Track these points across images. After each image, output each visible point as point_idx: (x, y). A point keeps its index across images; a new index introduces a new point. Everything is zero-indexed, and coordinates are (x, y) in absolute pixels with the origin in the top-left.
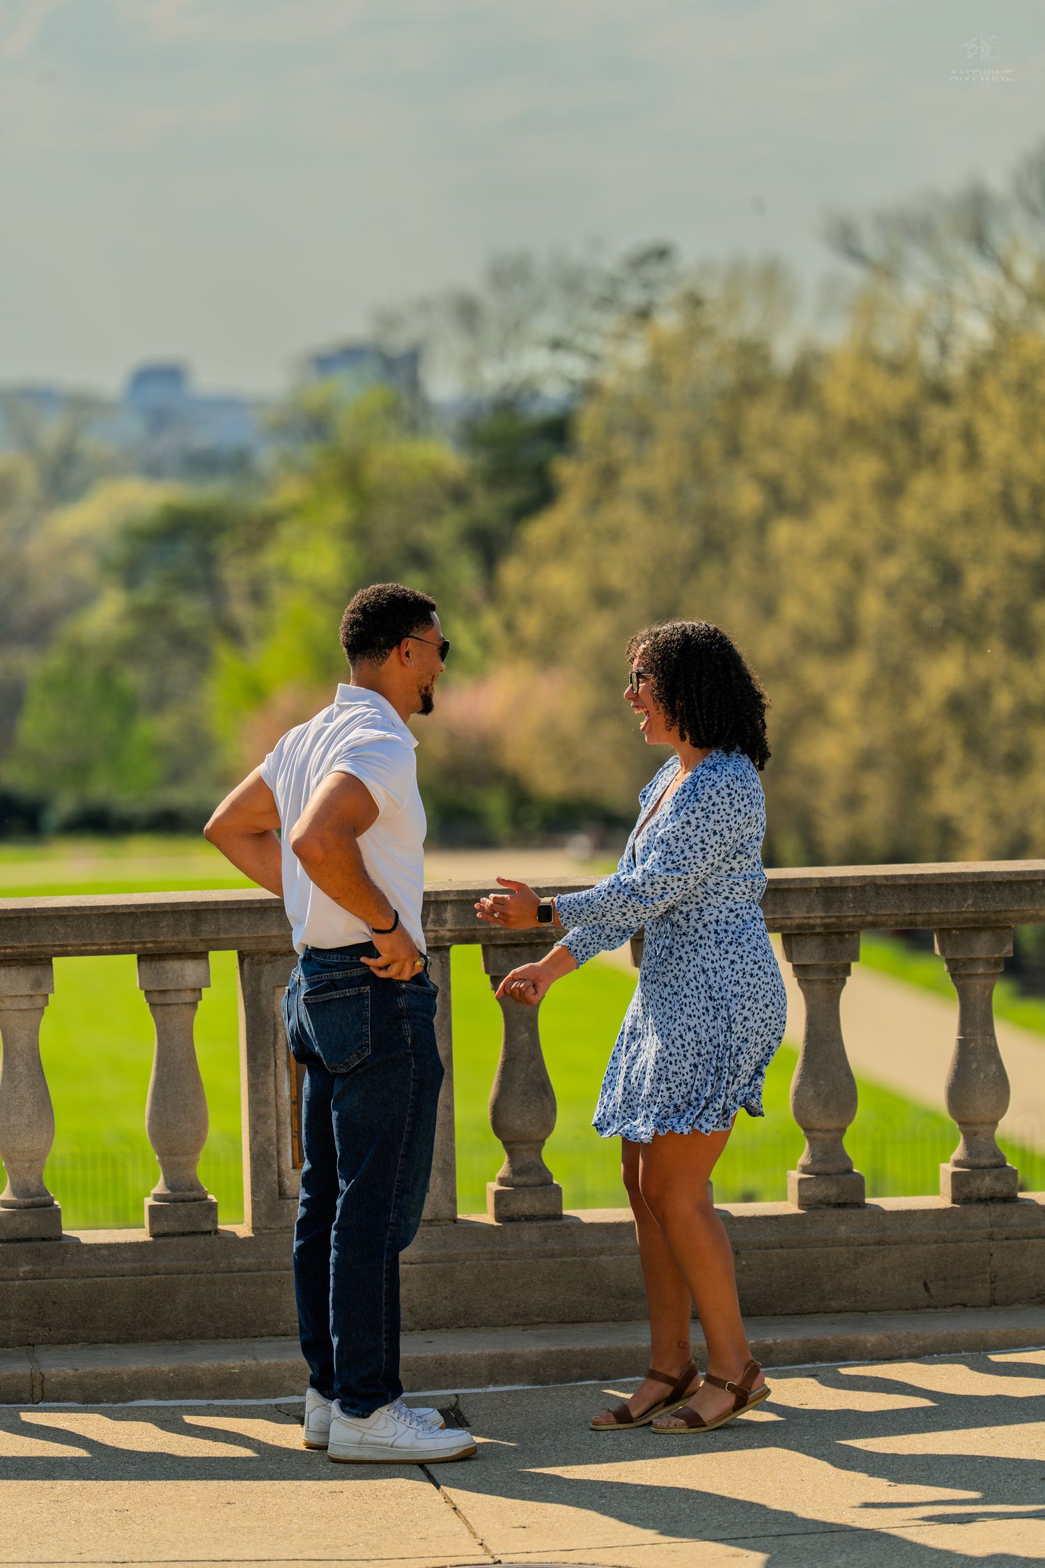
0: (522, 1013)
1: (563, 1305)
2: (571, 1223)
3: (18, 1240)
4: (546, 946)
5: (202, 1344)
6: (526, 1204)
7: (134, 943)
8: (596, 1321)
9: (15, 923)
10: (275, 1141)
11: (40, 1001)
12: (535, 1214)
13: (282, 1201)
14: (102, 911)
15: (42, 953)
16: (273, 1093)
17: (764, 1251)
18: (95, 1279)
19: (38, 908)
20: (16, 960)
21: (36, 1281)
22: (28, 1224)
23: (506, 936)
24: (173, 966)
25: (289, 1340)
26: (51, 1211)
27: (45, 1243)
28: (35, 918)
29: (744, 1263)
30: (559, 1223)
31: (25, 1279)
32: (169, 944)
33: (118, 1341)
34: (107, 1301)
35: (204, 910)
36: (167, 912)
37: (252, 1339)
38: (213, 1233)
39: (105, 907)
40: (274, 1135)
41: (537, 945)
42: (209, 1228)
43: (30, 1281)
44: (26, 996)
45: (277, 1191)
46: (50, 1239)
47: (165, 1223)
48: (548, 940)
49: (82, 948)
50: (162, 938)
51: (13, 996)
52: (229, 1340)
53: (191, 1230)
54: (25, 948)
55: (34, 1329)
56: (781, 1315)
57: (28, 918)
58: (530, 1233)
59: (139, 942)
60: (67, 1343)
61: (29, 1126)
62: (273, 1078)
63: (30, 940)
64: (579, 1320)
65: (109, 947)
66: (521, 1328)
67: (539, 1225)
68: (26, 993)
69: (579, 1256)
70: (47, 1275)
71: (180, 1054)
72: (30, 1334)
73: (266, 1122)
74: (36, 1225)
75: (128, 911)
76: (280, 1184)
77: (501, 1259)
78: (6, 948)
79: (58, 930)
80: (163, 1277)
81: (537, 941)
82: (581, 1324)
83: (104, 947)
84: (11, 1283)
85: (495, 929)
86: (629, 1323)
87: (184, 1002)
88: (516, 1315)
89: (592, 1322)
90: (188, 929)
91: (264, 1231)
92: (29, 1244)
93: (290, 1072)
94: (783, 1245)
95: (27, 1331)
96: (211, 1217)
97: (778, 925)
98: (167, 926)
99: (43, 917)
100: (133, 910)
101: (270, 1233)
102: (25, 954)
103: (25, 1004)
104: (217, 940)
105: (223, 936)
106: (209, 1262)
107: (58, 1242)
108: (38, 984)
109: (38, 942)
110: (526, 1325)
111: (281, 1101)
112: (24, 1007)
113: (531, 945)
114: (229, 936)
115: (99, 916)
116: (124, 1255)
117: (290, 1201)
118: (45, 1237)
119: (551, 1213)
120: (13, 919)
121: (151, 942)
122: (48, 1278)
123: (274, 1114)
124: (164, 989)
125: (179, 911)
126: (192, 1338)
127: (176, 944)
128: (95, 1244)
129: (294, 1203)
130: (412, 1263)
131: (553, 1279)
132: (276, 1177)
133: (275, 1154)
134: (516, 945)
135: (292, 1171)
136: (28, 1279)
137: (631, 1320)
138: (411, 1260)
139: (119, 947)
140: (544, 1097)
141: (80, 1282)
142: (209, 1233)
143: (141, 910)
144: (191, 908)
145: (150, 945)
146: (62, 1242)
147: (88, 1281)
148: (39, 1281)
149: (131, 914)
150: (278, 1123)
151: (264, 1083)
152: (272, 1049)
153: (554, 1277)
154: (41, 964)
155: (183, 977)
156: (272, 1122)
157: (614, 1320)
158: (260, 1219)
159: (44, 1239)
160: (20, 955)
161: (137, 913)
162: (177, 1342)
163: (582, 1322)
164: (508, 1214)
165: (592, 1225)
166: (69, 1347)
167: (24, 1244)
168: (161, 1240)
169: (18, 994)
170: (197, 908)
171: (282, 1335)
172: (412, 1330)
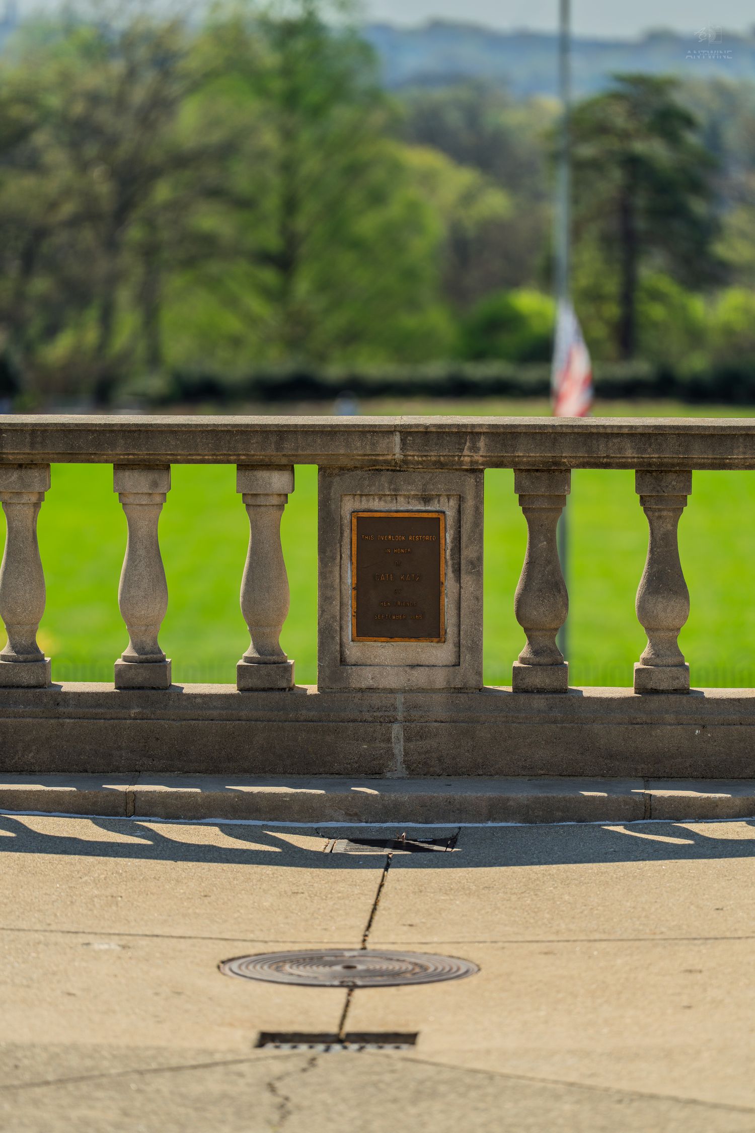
0: (542, 525)
1: (562, 762)
2: (572, 696)
3: (133, 688)
4: (561, 472)
5: (272, 778)
6: (539, 679)
7: (230, 455)
8: (587, 776)
9: (136, 435)
10: (338, 618)
11: (158, 499)
12: (545, 687)
13: (342, 667)
14: (204, 428)
15: (158, 460)
16: (338, 580)
17: (726, 727)
18: (190, 722)
19: (154, 424)
20: (139, 464)
21: (143, 721)
22: (141, 676)
23: (528, 463)
24: (262, 475)
25: (342, 778)
26: (160, 666)
27: (153, 692)
28: (152, 431)
29: (709, 735)
30: (563, 696)
31: (135, 719)
32: (258, 457)
33: (205, 771)
34: (199, 740)
35: (286, 431)
36: (257, 431)
37: (313, 776)
38: (287, 689)
39: (208, 425)
40: (338, 614)
41: (554, 471)
42: (284, 685)
43: (138, 721)
44: (146, 493)
45: (339, 659)
46: (159, 688)
47: (250, 680)
48: (563, 468)
49: (189, 457)
50: (252, 452)
51: (135, 493)
52: (294, 776)
53: (270, 687)
54: (144, 456)
55: (141, 759)
56: (738, 778)
57: (147, 431)
58: (539, 702)
59: (234, 455)
60: (166, 772)
61: (145, 598)
62: (338, 568)
63: (148, 449)
64: (574, 774)
65: (210, 457)
66: (528, 778)
67: (547, 696)
68: (146, 491)
69: (577, 723)
70: (153, 716)
71: (267, 546)
72: (137, 763)
73: (331, 603)
74: (148, 677)
75: (226, 429)
76: (342, 653)
77: (514, 722)
78: (129, 454)
79: (169, 442)
80: (244, 723)
81: (552, 468)
82: (575, 778)
83: (206, 457)
84: (124, 721)
85: (518, 456)
86: (613, 779)
87: (271, 504)
88: (524, 768)
89: (585, 776)
90: (273, 446)
91: (327, 690)
92: (141, 692)
93: (352, 563)
94: (742, 722)
95: (135, 759)
96: (286, 677)
97: (748, 464)
98: (257, 442)
99: (159, 431)
100: (230, 428)
101: (331, 692)
102: (145, 460)
103: (145, 500)
104: (296, 456)
105: (300, 452)
106: (281, 713)
107: (164, 691)
108: (155, 484)
109: (154, 451)
110: (532, 776)
111: (344, 587)
112: (144, 503)
113: (549, 471)
114: (305, 453)
115: (203, 432)
116: (215, 704)
117: (349, 667)
118: (154, 686)
119: (558, 687)
120: (135, 431)
121: (244, 455)
122: (153, 719)
123: (338, 597)
124: (255, 493)
125: (266, 431)
126: (265, 772)
127: (264, 457)
128: (192, 694)
129: (352, 668)
130: (442, 722)
131: (555, 740)
132: (338, 647)
133: (338, 629)
134: (537, 471)
135: (352, 643)
136: (136, 719)
137: (616, 777)
138: (442, 719)
139: (218, 457)
140: (556, 594)
141: (178, 724)
142: (284, 689)
143: (236, 429)
144: (276, 429)
145: (243, 457)
146: (167, 691)
147: (184, 723)
148: (146, 721)
149: (228, 431)
150: (342, 604)
151: (331, 572)
152: (338, 545)
153: (555, 738)
154: (158, 469)
155: (270, 484)
156: (336, 603)
157: (603, 776)
158: (324, 680)
159: (153, 688)
160: (140, 461)
161: (234, 431)
162: (253, 775)
163: (577, 776)
164: (524, 686)
165: (589, 698)
166: (167, 774)
167: (136, 692)
168: (247, 694)
169: (139, 492)
170: (281, 429)
171: (337, 774)
172: (439, 776)
